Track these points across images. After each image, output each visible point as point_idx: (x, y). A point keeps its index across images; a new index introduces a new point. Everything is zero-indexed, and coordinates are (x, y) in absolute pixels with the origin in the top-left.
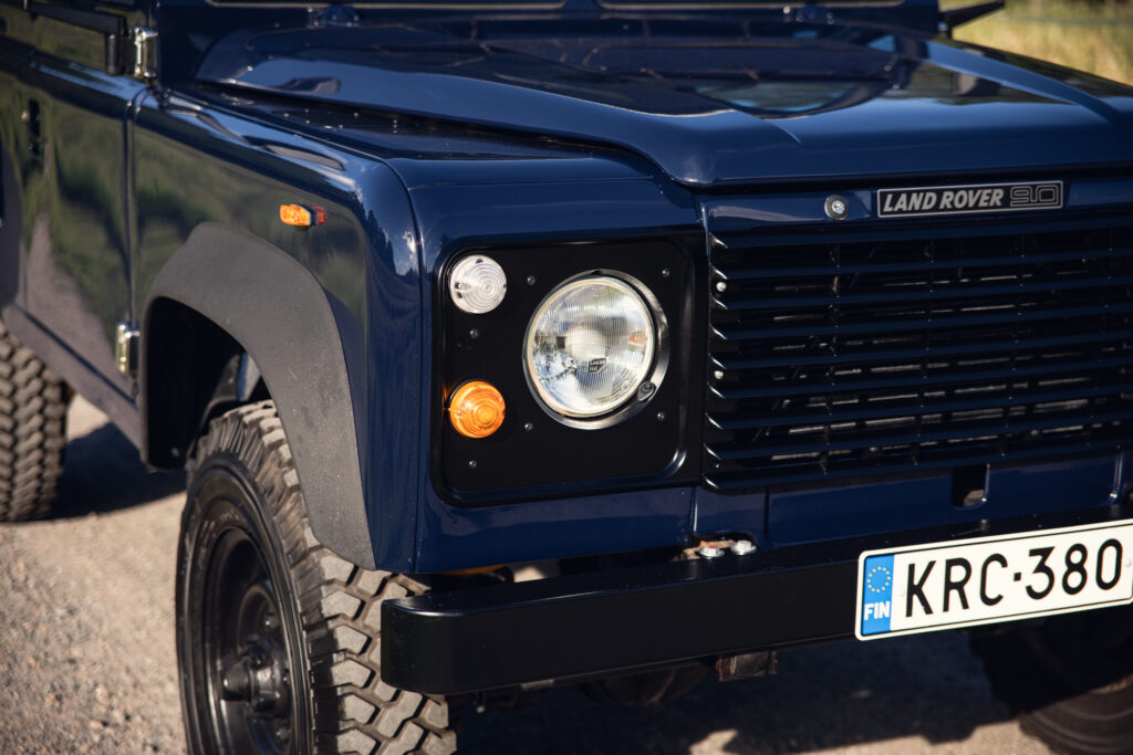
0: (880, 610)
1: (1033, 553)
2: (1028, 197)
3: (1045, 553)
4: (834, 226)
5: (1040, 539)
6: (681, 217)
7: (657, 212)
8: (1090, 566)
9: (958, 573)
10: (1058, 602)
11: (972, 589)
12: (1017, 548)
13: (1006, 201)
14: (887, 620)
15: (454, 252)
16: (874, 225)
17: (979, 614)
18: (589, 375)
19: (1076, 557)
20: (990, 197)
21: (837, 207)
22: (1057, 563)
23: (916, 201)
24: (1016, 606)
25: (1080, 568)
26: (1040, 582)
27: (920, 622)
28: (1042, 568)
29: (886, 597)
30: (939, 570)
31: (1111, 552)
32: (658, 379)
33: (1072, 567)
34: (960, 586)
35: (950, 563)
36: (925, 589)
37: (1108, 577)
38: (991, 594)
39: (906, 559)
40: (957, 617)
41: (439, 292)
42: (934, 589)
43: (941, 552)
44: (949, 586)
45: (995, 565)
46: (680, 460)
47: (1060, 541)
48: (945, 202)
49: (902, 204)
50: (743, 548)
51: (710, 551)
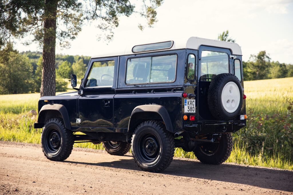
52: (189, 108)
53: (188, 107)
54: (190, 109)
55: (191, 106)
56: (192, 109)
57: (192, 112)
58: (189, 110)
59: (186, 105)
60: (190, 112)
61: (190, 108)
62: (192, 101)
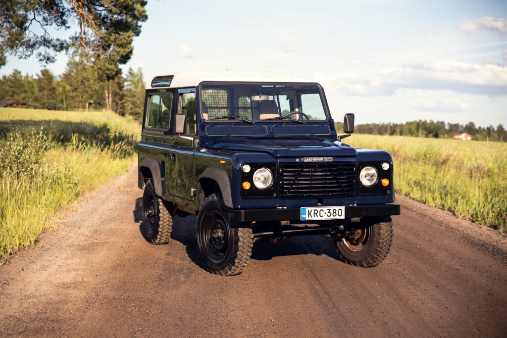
0: (304, 216)
1: (328, 210)
2: (327, 160)
3: (330, 210)
4: (297, 163)
5: (329, 208)
6: (276, 161)
7: (273, 160)
8: (337, 212)
9: (316, 212)
10: (332, 218)
11: (318, 214)
12: (325, 209)
13: (323, 160)
14: (305, 218)
15: (243, 164)
16: (303, 162)
17: (319, 218)
18: (264, 182)
19: (335, 211)
20: (321, 159)
21: (298, 160)
22: (331, 211)
23: (309, 159)
24: (325, 218)
25: (335, 213)
26: (329, 214)
27: (310, 218)
28: (329, 212)
29: (305, 214)
30: (313, 211)
31: (340, 211)
32: (272, 183)
33: (334, 213)
34: (316, 214)
35: (315, 210)
36: (311, 214)
37: (340, 214)
38: (321, 215)
39: (308, 209)
40: (316, 218)
41: (241, 170)
42: (312, 214)
43: (313, 208)
44: (315, 214)
45: (321, 211)
46: (275, 195)
47: (332, 208)
48: (314, 160)
49: (307, 160)
50: (285, 208)
51: (280, 208)
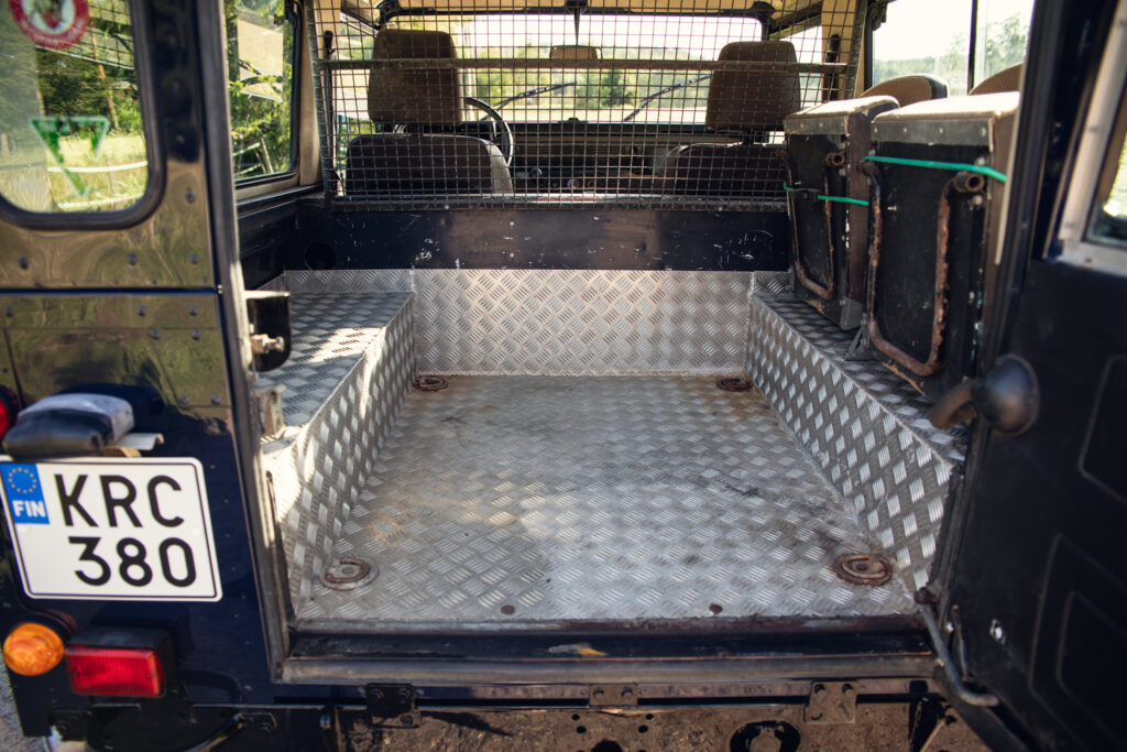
52: (88, 555)
53: (74, 540)
54: (115, 562)
55: (125, 528)
56: (153, 559)
57: (159, 589)
58: (94, 570)
59: (44, 520)
60: (116, 588)
61: (107, 550)
62: (140, 475)
